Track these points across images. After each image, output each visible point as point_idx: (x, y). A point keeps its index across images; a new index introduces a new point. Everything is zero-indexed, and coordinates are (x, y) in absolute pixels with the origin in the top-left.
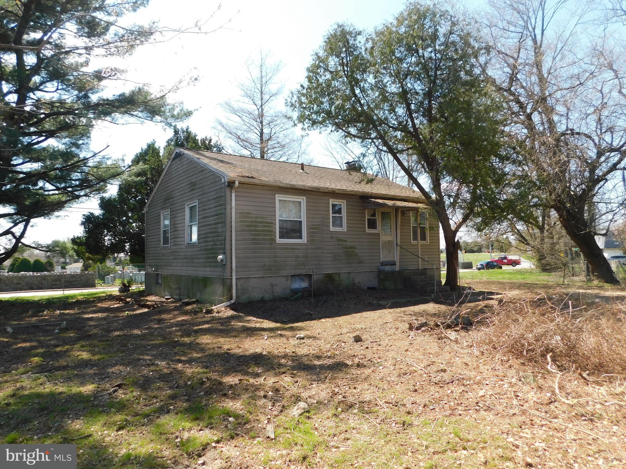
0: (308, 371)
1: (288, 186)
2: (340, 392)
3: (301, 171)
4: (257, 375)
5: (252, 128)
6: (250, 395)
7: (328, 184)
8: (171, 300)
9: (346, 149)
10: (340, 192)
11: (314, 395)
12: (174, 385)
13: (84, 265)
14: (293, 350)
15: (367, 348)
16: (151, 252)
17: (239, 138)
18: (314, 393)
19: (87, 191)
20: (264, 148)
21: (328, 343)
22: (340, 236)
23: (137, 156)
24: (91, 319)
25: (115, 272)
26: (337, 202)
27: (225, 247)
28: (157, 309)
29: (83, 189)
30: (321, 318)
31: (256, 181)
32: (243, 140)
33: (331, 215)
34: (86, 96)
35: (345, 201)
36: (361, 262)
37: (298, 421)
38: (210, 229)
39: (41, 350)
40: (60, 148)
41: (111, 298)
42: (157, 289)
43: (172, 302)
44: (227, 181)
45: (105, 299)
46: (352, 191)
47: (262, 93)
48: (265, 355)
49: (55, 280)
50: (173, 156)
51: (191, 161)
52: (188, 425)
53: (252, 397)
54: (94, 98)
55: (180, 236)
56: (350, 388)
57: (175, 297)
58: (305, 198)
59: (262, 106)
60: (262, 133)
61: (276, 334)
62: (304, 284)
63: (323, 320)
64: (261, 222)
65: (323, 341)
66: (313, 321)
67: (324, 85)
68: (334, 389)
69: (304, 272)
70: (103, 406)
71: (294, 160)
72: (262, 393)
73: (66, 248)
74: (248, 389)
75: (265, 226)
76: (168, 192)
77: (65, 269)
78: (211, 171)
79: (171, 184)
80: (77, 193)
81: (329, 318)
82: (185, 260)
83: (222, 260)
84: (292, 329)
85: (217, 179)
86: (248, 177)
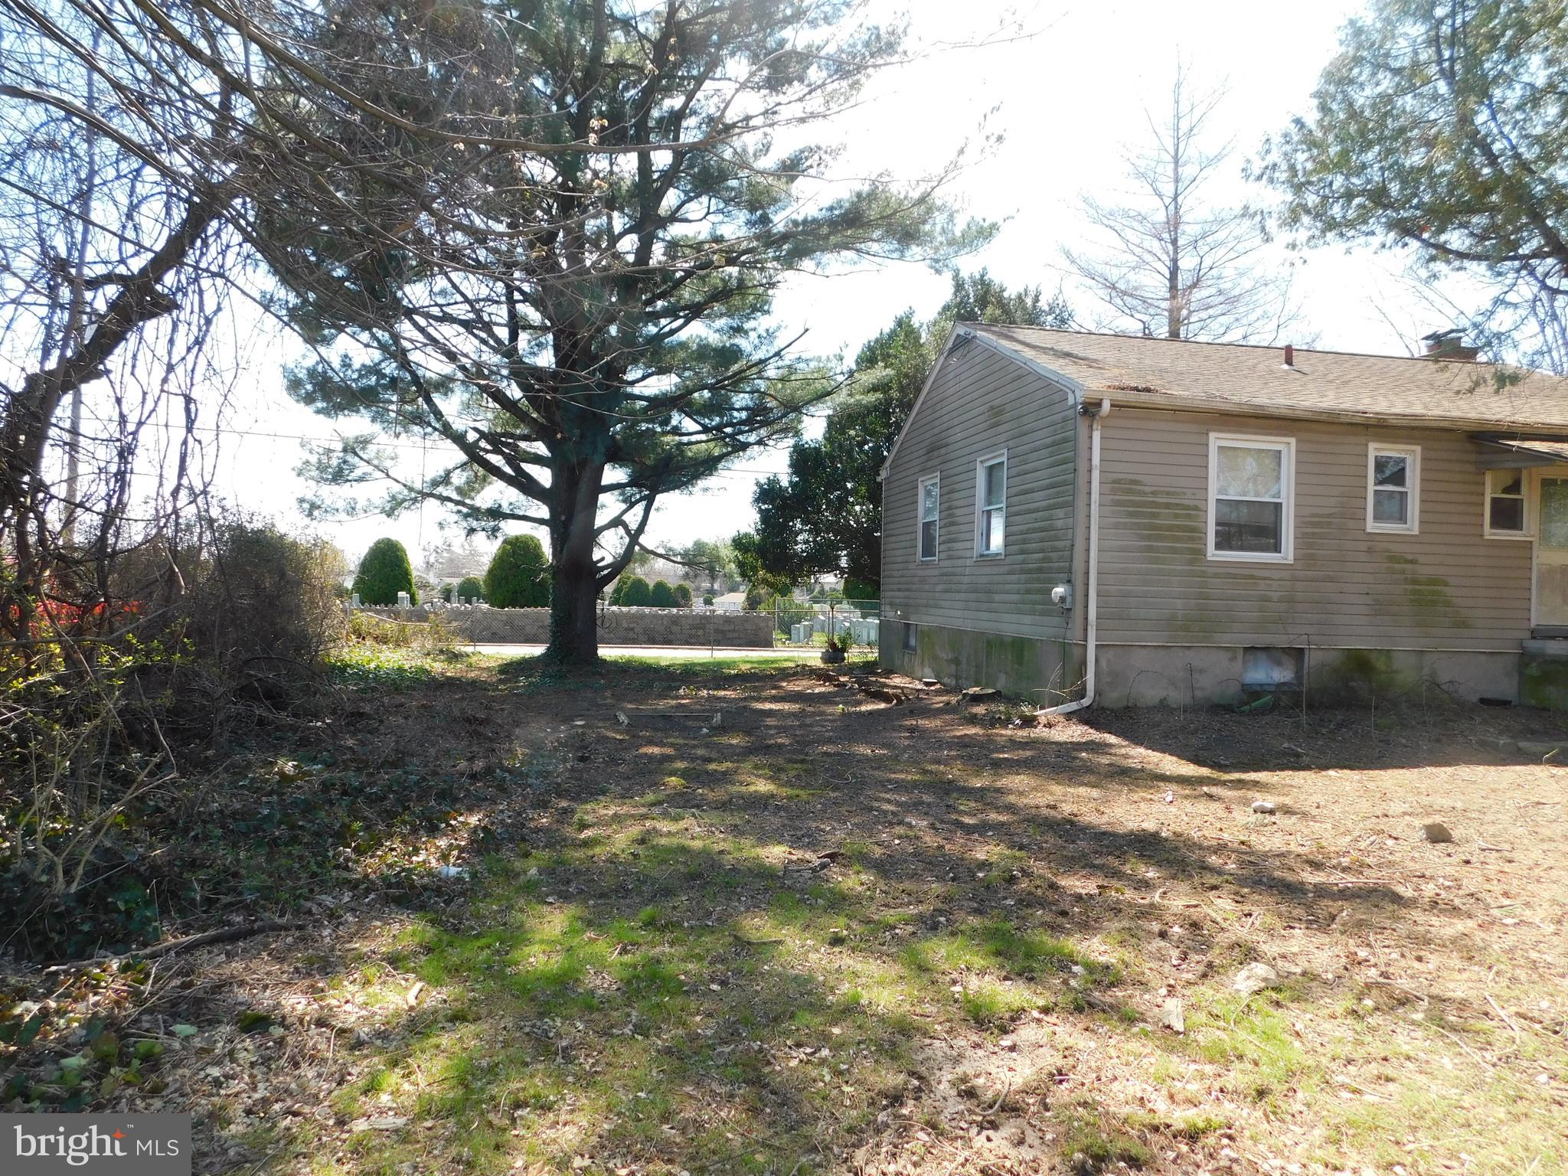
0: (1281, 893)
1: (1246, 409)
2: (1373, 960)
3: (1286, 367)
4: (1145, 885)
5: (1148, 257)
6: (1125, 923)
7: (1367, 401)
8: (938, 686)
9: (1431, 295)
10: (1404, 423)
11: (1295, 954)
12: (948, 873)
13: (748, 598)
14: (1242, 838)
15: (1468, 862)
16: (895, 573)
17: (1114, 287)
18: (1295, 949)
19: (763, 432)
20: (1180, 309)
21: (1344, 834)
22: (1396, 548)
23: (870, 348)
24: (770, 713)
25: (813, 616)
26: (1391, 451)
27: (1071, 567)
28: (909, 706)
29: (755, 429)
30: (1327, 768)
31: (1157, 399)
32: (1125, 293)
33: (1371, 488)
34: (765, 220)
35: (1418, 449)
36: (1463, 624)
37: (1248, 1006)
38: (1036, 520)
39: (680, 765)
40: (710, 340)
41: (804, 671)
42: (906, 659)
43: (938, 693)
44: (1080, 400)
45: (795, 674)
46: (1444, 419)
47: (1176, 161)
48: (1166, 840)
49: (697, 627)
50: (950, 344)
51: (993, 356)
52: (978, 962)
53: (1130, 929)
54: (779, 221)
55: (963, 536)
56: (1403, 956)
57: (946, 680)
58: (1293, 441)
59: (1175, 199)
60: (1174, 271)
61: (1196, 793)
62: (1280, 674)
63: (1331, 773)
64: (1167, 506)
65: (1329, 826)
66: (1302, 773)
67: (1367, 113)
68: (1353, 949)
69: (1281, 641)
70: (802, 891)
71: (1262, 337)
72: (1156, 927)
73: (718, 558)
74: (1120, 911)
75: (1176, 516)
76: (936, 431)
77: (711, 604)
78: (1040, 377)
79: (944, 411)
80: (741, 438)
81: (1352, 769)
82: (973, 596)
83: (1063, 599)
84: (1240, 784)
85: (1056, 397)
86: (1136, 389)
